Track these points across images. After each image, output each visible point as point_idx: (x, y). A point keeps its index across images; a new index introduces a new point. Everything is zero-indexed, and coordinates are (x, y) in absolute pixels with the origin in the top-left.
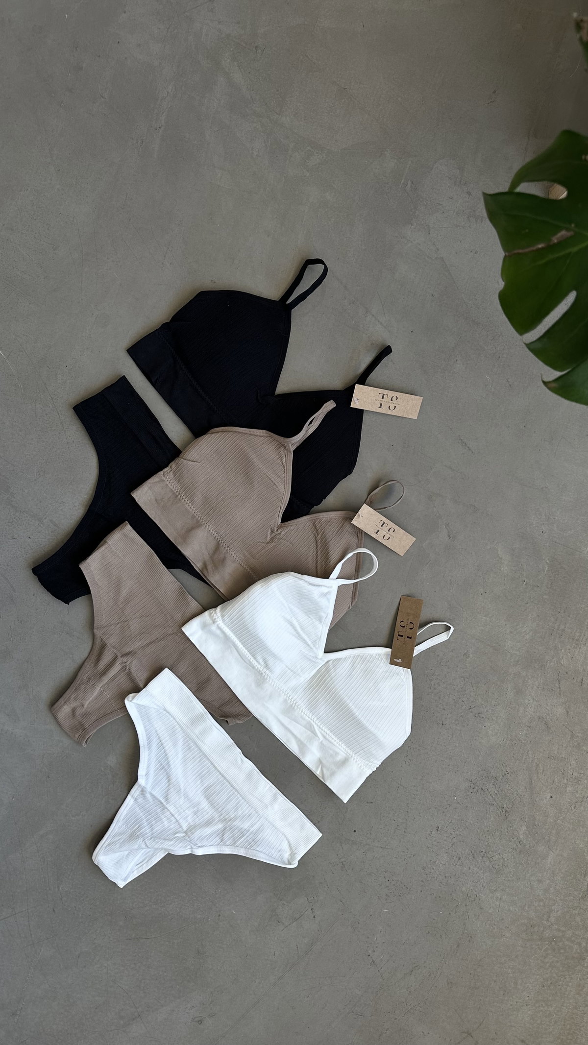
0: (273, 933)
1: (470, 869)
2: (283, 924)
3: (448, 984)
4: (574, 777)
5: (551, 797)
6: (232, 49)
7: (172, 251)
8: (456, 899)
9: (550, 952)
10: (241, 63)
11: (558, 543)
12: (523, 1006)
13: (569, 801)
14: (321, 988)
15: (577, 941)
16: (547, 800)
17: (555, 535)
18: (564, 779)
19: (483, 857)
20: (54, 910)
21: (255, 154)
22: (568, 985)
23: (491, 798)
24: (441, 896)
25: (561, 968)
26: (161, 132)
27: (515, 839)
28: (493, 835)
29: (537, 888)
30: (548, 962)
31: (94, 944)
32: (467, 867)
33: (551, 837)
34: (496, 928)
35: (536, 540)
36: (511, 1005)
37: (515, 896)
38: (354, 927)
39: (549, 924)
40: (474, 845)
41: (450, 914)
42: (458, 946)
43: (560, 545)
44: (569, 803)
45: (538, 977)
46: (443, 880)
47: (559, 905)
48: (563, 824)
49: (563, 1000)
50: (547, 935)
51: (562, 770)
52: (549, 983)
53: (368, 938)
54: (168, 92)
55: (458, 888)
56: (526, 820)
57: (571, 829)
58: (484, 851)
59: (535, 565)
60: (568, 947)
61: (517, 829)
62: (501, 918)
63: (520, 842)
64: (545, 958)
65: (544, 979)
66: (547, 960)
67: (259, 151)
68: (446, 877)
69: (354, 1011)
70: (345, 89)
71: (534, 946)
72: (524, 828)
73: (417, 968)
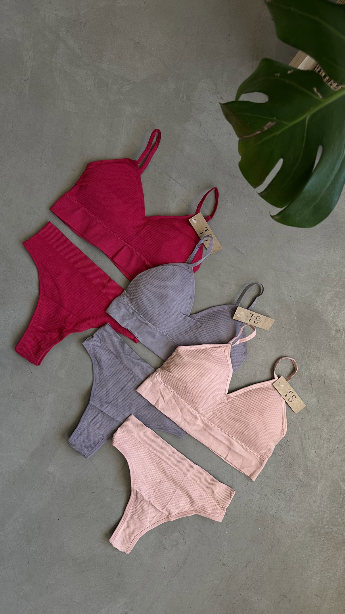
0: (162, 556)
1: (273, 501)
2: (167, 549)
3: (269, 569)
4: (327, 438)
5: (315, 452)
6: (65, 26)
7: (45, 154)
8: (267, 519)
9: (325, 541)
10: (72, 33)
11: (300, 302)
12: (314, 575)
13: (326, 452)
14: (195, 583)
15: (340, 533)
16: (313, 454)
17: (298, 298)
18: (321, 440)
19: (280, 493)
20: (29, 562)
21: (89, 89)
22: (338, 559)
23: (280, 457)
24: (258, 519)
25: (333, 550)
26: (28, 82)
27: (297, 479)
28: (284, 479)
29: (314, 505)
30: (325, 548)
31: (56, 578)
32: (271, 500)
33: (318, 475)
34: (292, 533)
35: (287, 302)
36: (307, 576)
37: (302, 513)
38: (210, 545)
39: (323, 525)
40: (274, 486)
41: (265, 529)
42: (272, 546)
43: (302, 303)
44: (326, 453)
45: (321, 557)
46: (258, 509)
47: (327, 514)
48: (324, 466)
49: (336, 568)
50: (323, 532)
51: (320, 435)
52: (327, 559)
53: (219, 550)
54: (30, 57)
55: (268, 513)
56: (302, 467)
57: (329, 468)
58: (280, 489)
59: (289, 317)
60: (335, 537)
61: (298, 474)
62: (295, 526)
63: (300, 481)
64: (323, 545)
65: (324, 558)
66: (324, 546)
67: (90, 87)
68: (260, 507)
69: (216, 594)
70: (138, 43)
71: (316, 540)
72: (302, 472)
73: (249, 563)
